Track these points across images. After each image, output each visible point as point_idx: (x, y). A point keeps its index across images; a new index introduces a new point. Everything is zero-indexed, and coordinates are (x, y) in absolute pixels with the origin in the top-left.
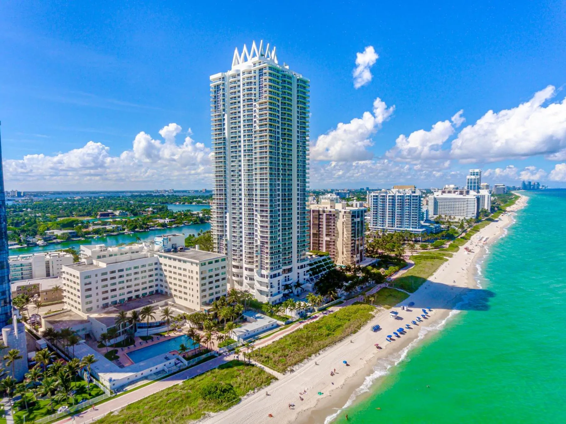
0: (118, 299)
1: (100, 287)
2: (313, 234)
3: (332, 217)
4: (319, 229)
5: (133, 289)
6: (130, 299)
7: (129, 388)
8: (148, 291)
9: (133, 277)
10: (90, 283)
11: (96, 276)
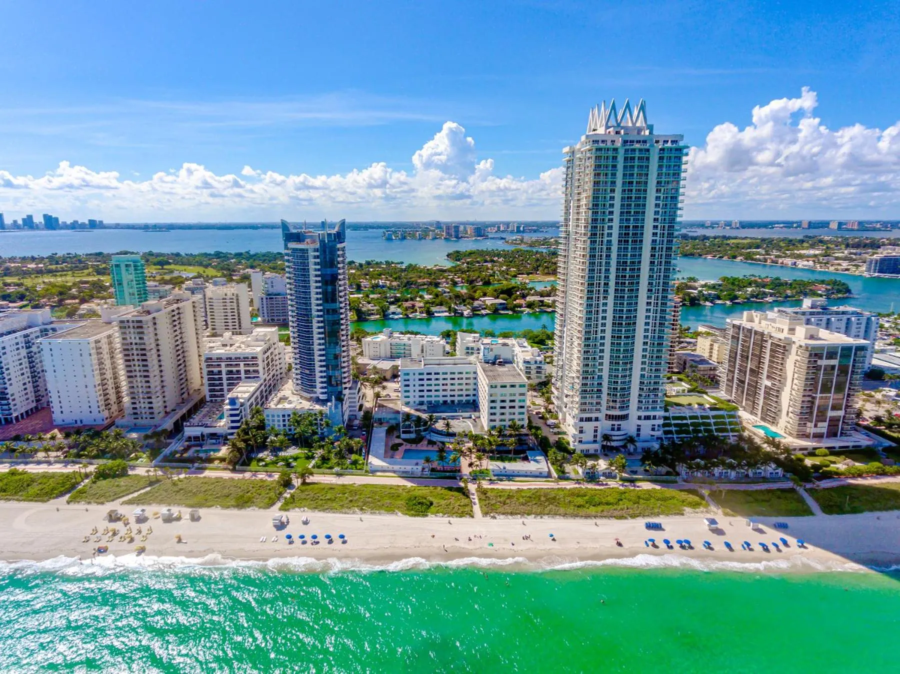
0: (433, 399)
1: (417, 385)
2: (751, 370)
3: (781, 349)
4: (759, 364)
5: (449, 393)
6: (445, 402)
7: (379, 474)
8: (464, 399)
9: (449, 382)
10: (408, 380)
11: (414, 374)
